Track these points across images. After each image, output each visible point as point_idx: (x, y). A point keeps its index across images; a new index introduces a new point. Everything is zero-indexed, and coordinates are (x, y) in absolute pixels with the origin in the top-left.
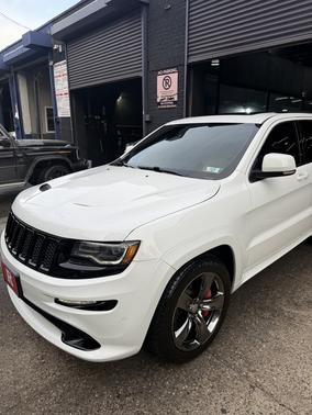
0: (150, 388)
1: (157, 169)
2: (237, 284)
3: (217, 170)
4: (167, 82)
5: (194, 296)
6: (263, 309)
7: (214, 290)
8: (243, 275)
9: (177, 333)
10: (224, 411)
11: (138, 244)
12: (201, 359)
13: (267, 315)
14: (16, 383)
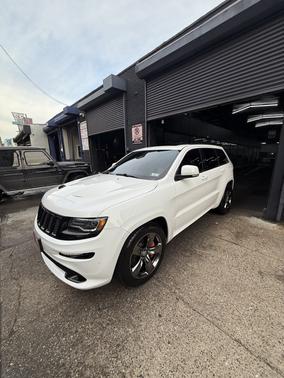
0: (118, 303)
1: (125, 175)
2: (170, 238)
3: (157, 175)
4: (137, 131)
5: (143, 247)
6: (186, 251)
7: (156, 242)
8: (173, 232)
9: (133, 270)
10: (160, 316)
11: (106, 219)
12: (149, 282)
13: (188, 254)
14: (39, 303)
